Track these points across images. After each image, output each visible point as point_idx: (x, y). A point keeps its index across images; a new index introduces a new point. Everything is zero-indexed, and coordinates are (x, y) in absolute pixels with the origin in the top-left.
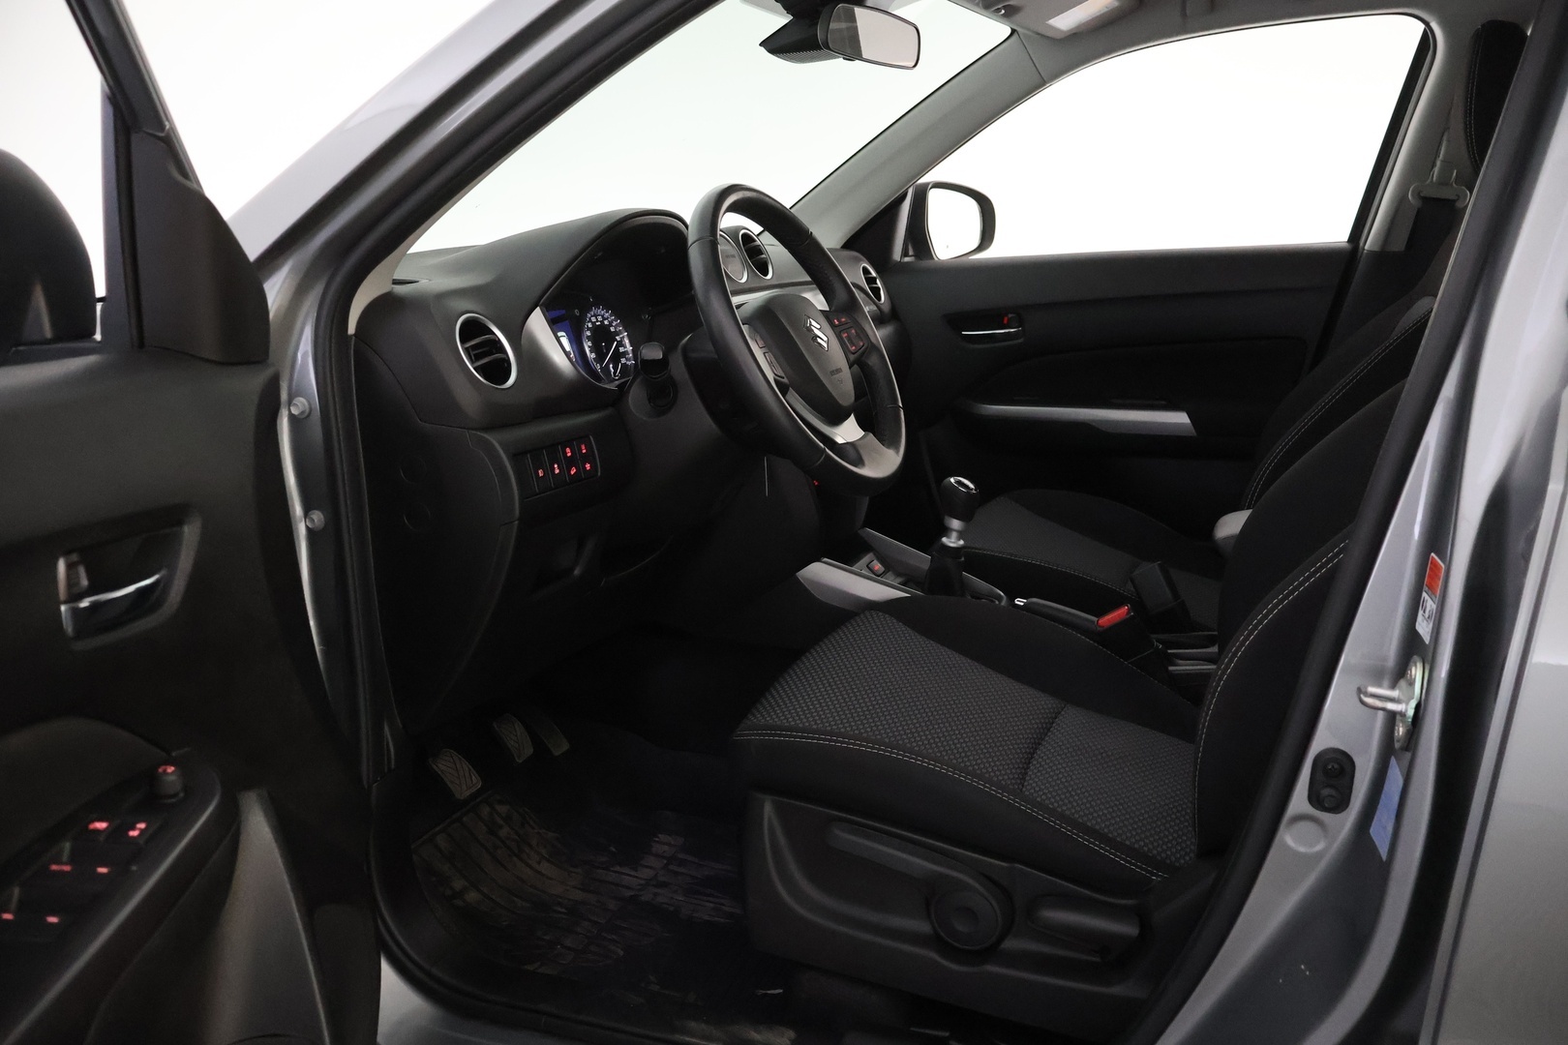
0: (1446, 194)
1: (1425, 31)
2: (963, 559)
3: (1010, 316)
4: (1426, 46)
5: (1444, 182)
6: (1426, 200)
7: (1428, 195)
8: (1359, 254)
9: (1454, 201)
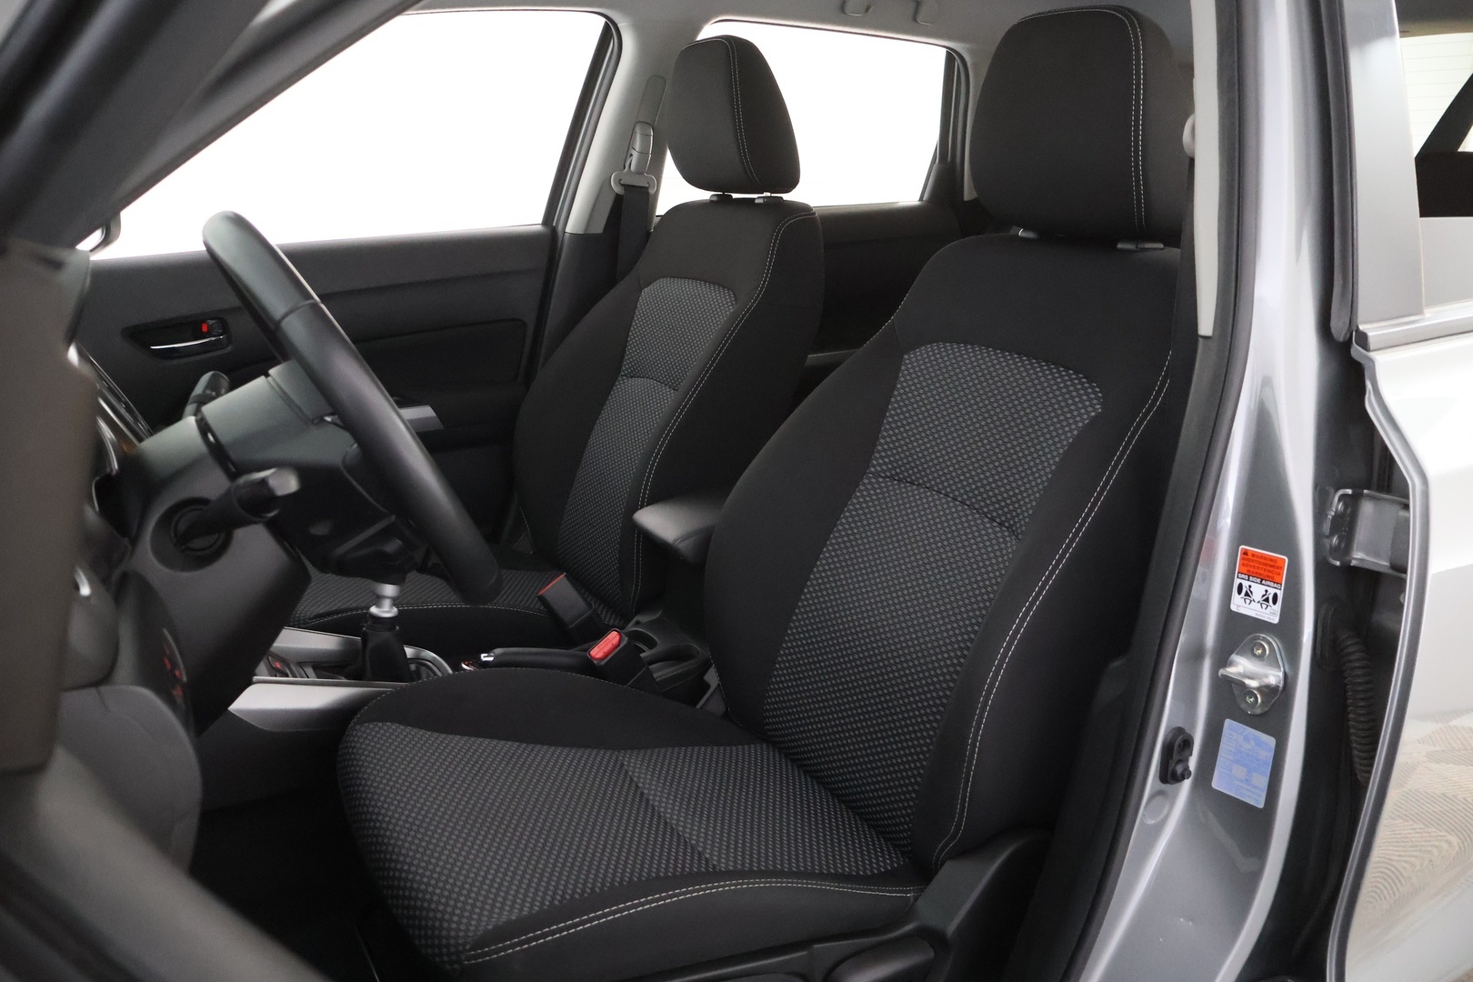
0: (640, 182)
1: (606, 25)
2: (398, 628)
3: (211, 322)
4: (609, 35)
5: (639, 173)
6: (627, 187)
7: (627, 183)
8: (560, 239)
9: (647, 188)
